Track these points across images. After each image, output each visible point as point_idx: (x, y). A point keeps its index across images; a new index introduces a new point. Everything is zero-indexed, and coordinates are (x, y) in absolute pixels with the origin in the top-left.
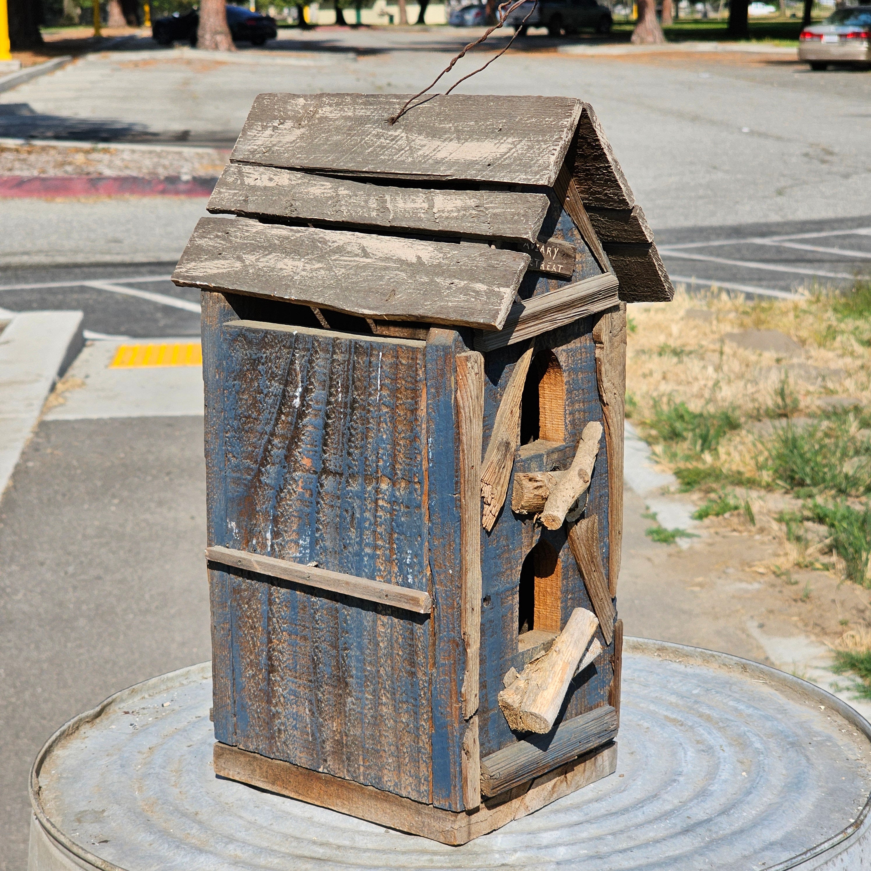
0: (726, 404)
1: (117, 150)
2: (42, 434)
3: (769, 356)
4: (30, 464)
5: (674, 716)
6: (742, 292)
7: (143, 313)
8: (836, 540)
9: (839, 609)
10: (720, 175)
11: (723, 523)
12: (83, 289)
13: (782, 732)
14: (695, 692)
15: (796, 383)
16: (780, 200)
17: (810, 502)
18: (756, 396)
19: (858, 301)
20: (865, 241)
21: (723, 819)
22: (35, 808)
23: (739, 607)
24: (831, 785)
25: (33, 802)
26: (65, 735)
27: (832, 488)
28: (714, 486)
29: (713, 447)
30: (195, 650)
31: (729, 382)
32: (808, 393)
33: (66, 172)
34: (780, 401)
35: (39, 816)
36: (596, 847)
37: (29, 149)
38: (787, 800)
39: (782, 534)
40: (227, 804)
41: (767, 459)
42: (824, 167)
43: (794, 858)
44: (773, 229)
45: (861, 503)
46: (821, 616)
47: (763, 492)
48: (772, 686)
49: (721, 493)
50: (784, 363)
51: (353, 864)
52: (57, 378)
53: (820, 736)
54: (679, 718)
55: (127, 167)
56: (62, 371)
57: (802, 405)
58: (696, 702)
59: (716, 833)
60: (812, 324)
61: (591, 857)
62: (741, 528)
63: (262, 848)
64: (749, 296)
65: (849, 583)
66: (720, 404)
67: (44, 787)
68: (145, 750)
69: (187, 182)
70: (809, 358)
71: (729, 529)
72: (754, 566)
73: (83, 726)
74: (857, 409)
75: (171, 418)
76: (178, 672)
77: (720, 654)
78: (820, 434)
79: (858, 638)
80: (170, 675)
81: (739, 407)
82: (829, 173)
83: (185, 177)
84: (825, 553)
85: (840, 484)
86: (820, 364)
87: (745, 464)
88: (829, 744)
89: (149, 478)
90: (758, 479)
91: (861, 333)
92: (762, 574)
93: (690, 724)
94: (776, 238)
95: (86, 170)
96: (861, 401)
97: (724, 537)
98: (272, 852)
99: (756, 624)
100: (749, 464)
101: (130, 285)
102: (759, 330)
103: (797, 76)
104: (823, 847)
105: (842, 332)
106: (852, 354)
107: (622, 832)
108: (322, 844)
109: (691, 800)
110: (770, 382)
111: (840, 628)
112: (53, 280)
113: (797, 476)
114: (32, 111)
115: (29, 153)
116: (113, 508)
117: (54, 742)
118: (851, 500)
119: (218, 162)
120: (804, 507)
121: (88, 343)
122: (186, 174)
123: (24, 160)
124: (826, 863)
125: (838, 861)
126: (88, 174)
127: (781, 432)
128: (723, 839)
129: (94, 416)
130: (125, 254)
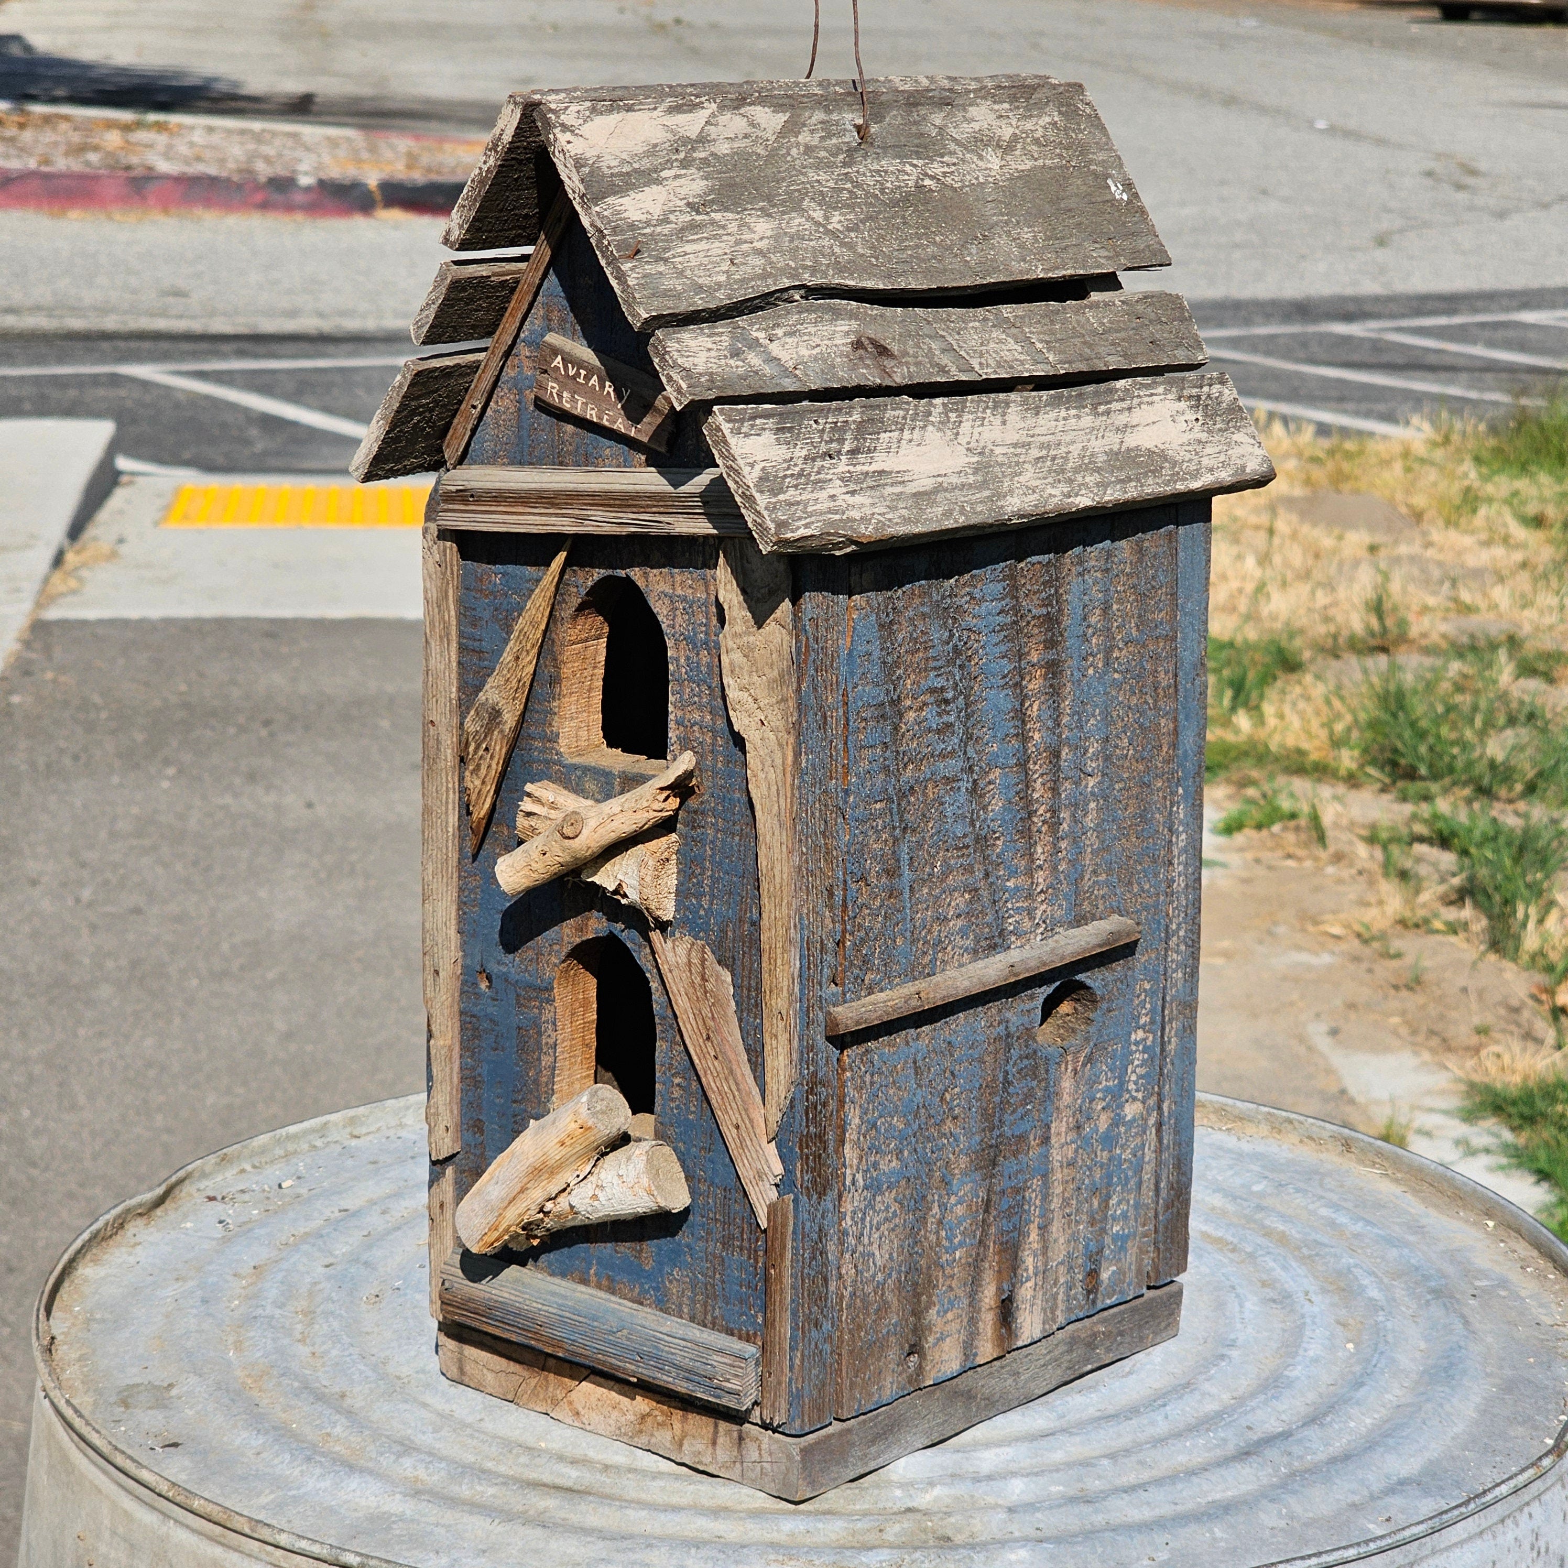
0: (1278, 625)
1: (180, 126)
2: (37, 645)
3: (1357, 539)
4: (16, 699)
5: (1220, 1234)
6: (1309, 421)
7: (224, 426)
8: (1471, 879)
9: (1474, 1006)
10: (1272, 206)
11: (1269, 844)
12: (115, 380)
13: (1417, 1269)
14: (1256, 1188)
15: (1404, 591)
16: (1380, 255)
17: (1425, 809)
18: (1332, 612)
19: (1519, 443)
20: (1532, 335)
21: (1312, 1433)
22: (43, 1378)
23: (1295, 996)
24: (1508, 1372)
25: (41, 1365)
26: (99, 1239)
27: (1465, 784)
28: (1255, 774)
29: (1253, 702)
30: (309, 1048)
31: (1284, 584)
32: (1425, 609)
33: (88, 163)
34: (1374, 623)
35: (52, 1394)
36: (1080, 1480)
37: (22, 120)
38: (1428, 1400)
39: (1375, 867)
40: (399, 1378)
41: (1349, 730)
42: (1461, 196)
43: (1446, 1512)
44: (1368, 308)
45: (1517, 813)
46: (1442, 1017)
47: (1341, 789)
48: (1397, 1181)
49: (1266, 787)
50: (1383, 553)
51: (632, 1501)
52: (66, 543)
53: (1487, 1277)
54: (1230, 1238)
55: (198, 159)
56: (76, 530)
57: (1414, 631)
58: (1260, 1208)
59: (1301, 1458)
60: (1435, 484)
61: (1072, 1500)
62: (1300, 852)
63: (464, 1467)
64: (1323, 430)
65: (1492, 957)
66: (1267, 625)
67: (59, 1338)
68: (246, 1270)
69: (308, 189)
70: (1428, 545)
71: (1280, 853)
72: (1323, 922)
73: (133, 1223)
74: (1513, 642)
75: (273, 621)
76: (306, 1125)
77: (1302, 1118)
78: (1445, 686)
79: (1507, 1059)
80: (292, 1129)
81: (1302, 631)
82: (1471, 208)
83: (305, 181)
84: (1451, 903)
85: (1481, 777)
86: (1448, 557)
87: (1310, 735)
88: (1503, 1293)
89: (232, 730)
90: (1333, 764)
91: (1524, 503)
92: (1337, 938)
93: (1249, 1249)
94: (1373, 324)
95: (124, 161)
96: (1521, 628)
97: (1270, 868)
98: (483, 1474)
99: (1323, 1027)
100: (1317, 737)
101: (202, 375)
102: (1338, 491)
103: (1415, 29)
104: (1497, 1492)
105: (1490, 500)
106: (1506, 540)
107: (1127, 1452)
108: (574, 1462)
109: (1253, 1395)
110: (1356, 587)
111: (1474, 1040)
112: (60, 361)
113: (1403, 762)
114: (28, 48)
115: (22, 126)
116: (165, 784)
117: (79, 1252)
118: (1497, 806)
119: (365, 155)
120: (1414, 817)
121: (124, 479)
122: (306, 173)
123: (12, 140)
124: (1502, 1521)
125: (1523, 1518)
126: (128, 168)
127: (1375, 680)
128: (1313, 1470)
129: (134, 614)
130: (194, 317)
